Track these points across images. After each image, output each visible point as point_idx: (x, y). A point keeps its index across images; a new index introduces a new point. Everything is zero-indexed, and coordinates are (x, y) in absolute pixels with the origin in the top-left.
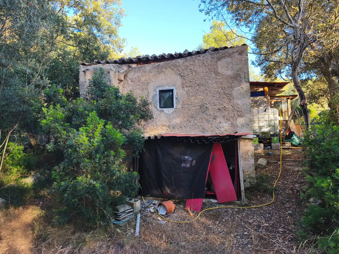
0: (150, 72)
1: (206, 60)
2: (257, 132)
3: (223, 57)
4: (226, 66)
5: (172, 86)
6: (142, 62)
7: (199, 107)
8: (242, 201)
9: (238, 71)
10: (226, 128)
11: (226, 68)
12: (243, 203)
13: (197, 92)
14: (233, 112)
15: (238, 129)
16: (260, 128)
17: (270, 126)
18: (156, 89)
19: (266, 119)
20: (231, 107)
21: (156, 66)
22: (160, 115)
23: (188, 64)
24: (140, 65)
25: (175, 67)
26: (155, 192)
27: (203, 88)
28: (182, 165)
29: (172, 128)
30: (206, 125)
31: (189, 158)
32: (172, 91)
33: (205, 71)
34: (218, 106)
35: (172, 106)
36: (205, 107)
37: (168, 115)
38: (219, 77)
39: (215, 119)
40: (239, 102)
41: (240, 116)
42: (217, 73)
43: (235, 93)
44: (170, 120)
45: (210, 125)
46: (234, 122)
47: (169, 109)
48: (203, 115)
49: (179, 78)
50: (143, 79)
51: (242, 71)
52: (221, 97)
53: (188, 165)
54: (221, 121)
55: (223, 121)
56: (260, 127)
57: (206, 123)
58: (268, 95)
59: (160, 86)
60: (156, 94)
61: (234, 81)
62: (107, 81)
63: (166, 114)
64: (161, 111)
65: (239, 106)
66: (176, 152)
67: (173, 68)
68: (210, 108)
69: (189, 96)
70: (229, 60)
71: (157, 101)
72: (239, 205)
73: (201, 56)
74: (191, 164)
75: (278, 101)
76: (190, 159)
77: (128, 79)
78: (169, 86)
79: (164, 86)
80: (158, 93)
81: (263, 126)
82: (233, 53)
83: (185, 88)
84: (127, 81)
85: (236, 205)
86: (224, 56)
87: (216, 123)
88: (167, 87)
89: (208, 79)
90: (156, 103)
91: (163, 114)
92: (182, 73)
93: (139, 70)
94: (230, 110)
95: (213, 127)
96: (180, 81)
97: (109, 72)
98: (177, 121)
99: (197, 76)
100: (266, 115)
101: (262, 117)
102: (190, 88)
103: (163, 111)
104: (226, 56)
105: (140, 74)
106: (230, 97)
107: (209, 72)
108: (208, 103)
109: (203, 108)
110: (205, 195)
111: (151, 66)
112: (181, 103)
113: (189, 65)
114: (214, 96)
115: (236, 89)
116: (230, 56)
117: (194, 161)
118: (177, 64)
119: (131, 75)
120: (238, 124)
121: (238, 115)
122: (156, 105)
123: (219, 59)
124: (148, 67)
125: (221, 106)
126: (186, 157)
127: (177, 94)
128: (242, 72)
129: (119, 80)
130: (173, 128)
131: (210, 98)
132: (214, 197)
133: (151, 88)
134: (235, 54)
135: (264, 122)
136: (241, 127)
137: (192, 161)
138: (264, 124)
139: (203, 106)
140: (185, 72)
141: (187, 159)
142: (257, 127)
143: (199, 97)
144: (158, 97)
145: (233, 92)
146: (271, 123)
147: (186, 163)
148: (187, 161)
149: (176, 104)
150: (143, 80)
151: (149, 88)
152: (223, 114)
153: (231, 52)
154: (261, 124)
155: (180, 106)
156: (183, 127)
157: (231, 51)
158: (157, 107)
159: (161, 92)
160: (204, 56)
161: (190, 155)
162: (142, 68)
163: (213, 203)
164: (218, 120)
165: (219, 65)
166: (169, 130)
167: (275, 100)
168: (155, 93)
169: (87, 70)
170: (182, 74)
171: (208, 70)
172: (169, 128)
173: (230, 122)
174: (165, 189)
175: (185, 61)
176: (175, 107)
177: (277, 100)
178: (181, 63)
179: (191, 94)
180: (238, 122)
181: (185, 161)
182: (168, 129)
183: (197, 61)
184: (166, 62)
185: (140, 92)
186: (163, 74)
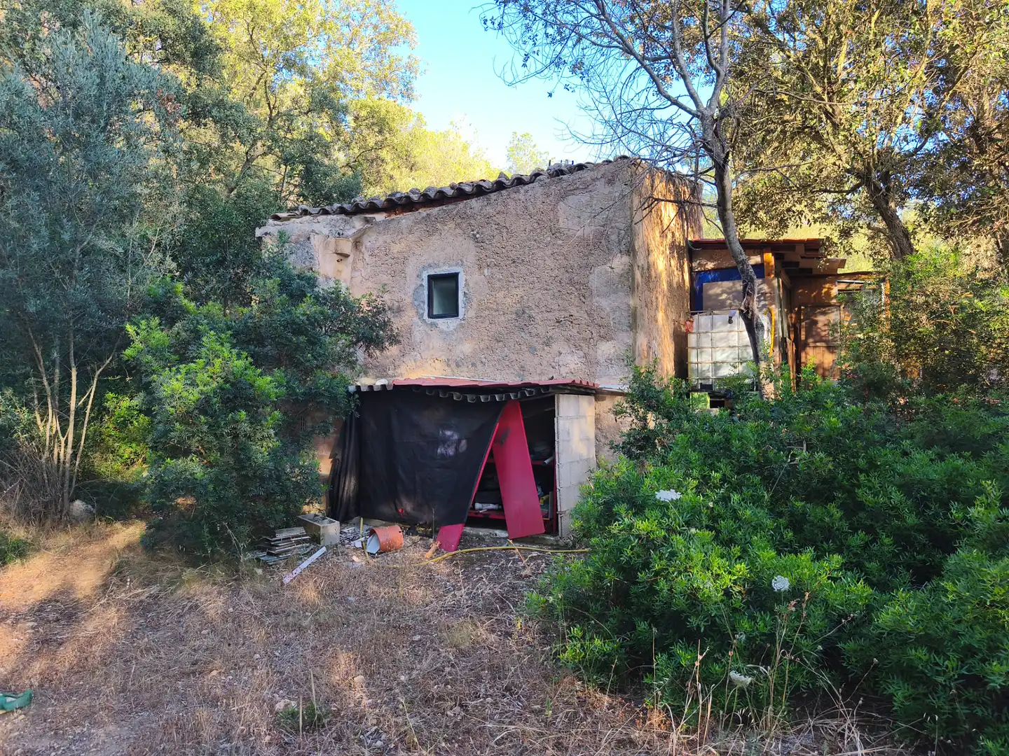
0: (410, 232)
1: (532, 200)
2: (708, 378)
3: (571, 190)
4: (576, 215)
5: (457, 264)
6: (400, 208)
7: (514, 316)
8: (558, 538)
9: (603, 226)
10: (572, 366)
11: (577, 219)
12: (561, 543)
13: (511, 279)
14: (590, 328)
15: (598, 368)
16: (717, 365)
17: (741, 363)
18: (421, 272)
19: (732, 344)
20: (586, 316)
21: (423, 218)
22: (427, 334)
23: (491, 211)
24: (396, 214)
25: (464, 218)
26: (387, 509)
27: (523, 268)
28: (439, 451)
29: (453, 366)
30: (529, 361)
31: (452, 436)
32: (454, 277)
33: (529, 228)
34: (557, 313)
35: (456, 314)
36: (526, 315)
37: (447, 334)
38: (560, 242)
39: (547, 343)
40: (604, 303)
41: (603, 338)
42: (556, 232)
43: (595, 281)
44: (450, 348)
45: (536, 360)
46: (591, 352)
47: (449, 321)
48: (523, 334)
49: (471, 244)
50: (396, 248)
51: (613, 225)
52: (564, 292)
53: (451, 452)
54: (561, 350)
55: (565, 348)
56: (715, 363)
57: (527, 354)
58: (773, 276)
59: (430, 266)
60: (422, 285)
61: (593, 252)
62: (306, 259)
63: (442, 332)
64: (432, 324)
65: (603, 314)
66: (427, 420)
67: (459, 221)
68: (538, 318)
69: (493, 289)
70: (584, 198)
71: (423, 302)
72: (552, 545)
73: (522, 191)
74: (457, 449)
75: (852, 286)
76: (456, 437)
77: (363, 250)
78: (450, 266)
79: (437, 266)
80: (425, 283)
81: (723, 362)
82: (593, 180)
83: (486, 271)
84: (361, 255)
85: (547, 545)
86: (572, 188)
87: (549, 355)
88: (447, 268)
89: (536, 247)
90: (422, 305)
91: (435, 333)
92: (478, 233)
93: (386, 229)
94: (583, 322)
95: (545, 363)
96: (474, 253)
97: (309, 238)
98: (467, 348)
99: (511, 240)
100: (733, 333)
101: (721, 339)
102: (495, 270)
103: (436, 325)
104: (578, 188)
105: (387, 238)
106: (584, 292)
107: (539, 231)
108: (533, 307)
109: (523, 317)
110: (468, 517)
111: (412, 218)
112: (475, 306)
113: (495, 213)
114: (548, 287)
115: (597, 270)
116: (586, 187)
117: (464, 442)
118: (468, 212)
119: (369, 241)
120: (599, 358)
121: (600, 336)
122: (421, 311)
123: (563, 197)
124: (406, 219)
125: (563, 313)
126: (448, 433)
127: (467, 285)
128: (612, 227)
129: (338, 254)
130: (458, 366)
131: (539, 295)
132: (502, 525)
133: (411, 270)
134: (598, 183)
135: (727, 349)
136: (605, 364)
137: (459, 441)
138: (728, 357)
139: (524, 312)
140: (484, 230)
141: (449, 436)
142: (708, 365)
143: (514, 292)
144: (426, 292)
145: (591, 277)
146: (745, 355)
147: (446, 446)
148: (448, 443)
149: (465, 307)
150: (395, 251)
151: (407, 270)
152: (565, 333)
153: (589, 179)
154: (719, 357)
155: (472, 313)
156: (478, 363)
157: (586, 175)
158: (423, 314)
159: (431, 278)
160: (527, 191)
161: (456, 429)
162: (393, 222)
163: (500, 538)
164: (555, 347)
165: (561, 212)
166: (449, 370)
167: (843, 286)
168: (419, 283)
169: (266, 234)
170: (478, 236)
171: (536, 225)
172: (448, 365)
173: (581, 354)
174: (401, 503)
175: (486, 203)
176: (461, 316)
177: (848, 286)
178: (475, 211)
179: (498, 285)
180: (599, 352)
181: (444, 441)
182: (447, 368)
183: (512, 204)
184: (444, 207)
185: (389, 279)
186: (436, 236)
